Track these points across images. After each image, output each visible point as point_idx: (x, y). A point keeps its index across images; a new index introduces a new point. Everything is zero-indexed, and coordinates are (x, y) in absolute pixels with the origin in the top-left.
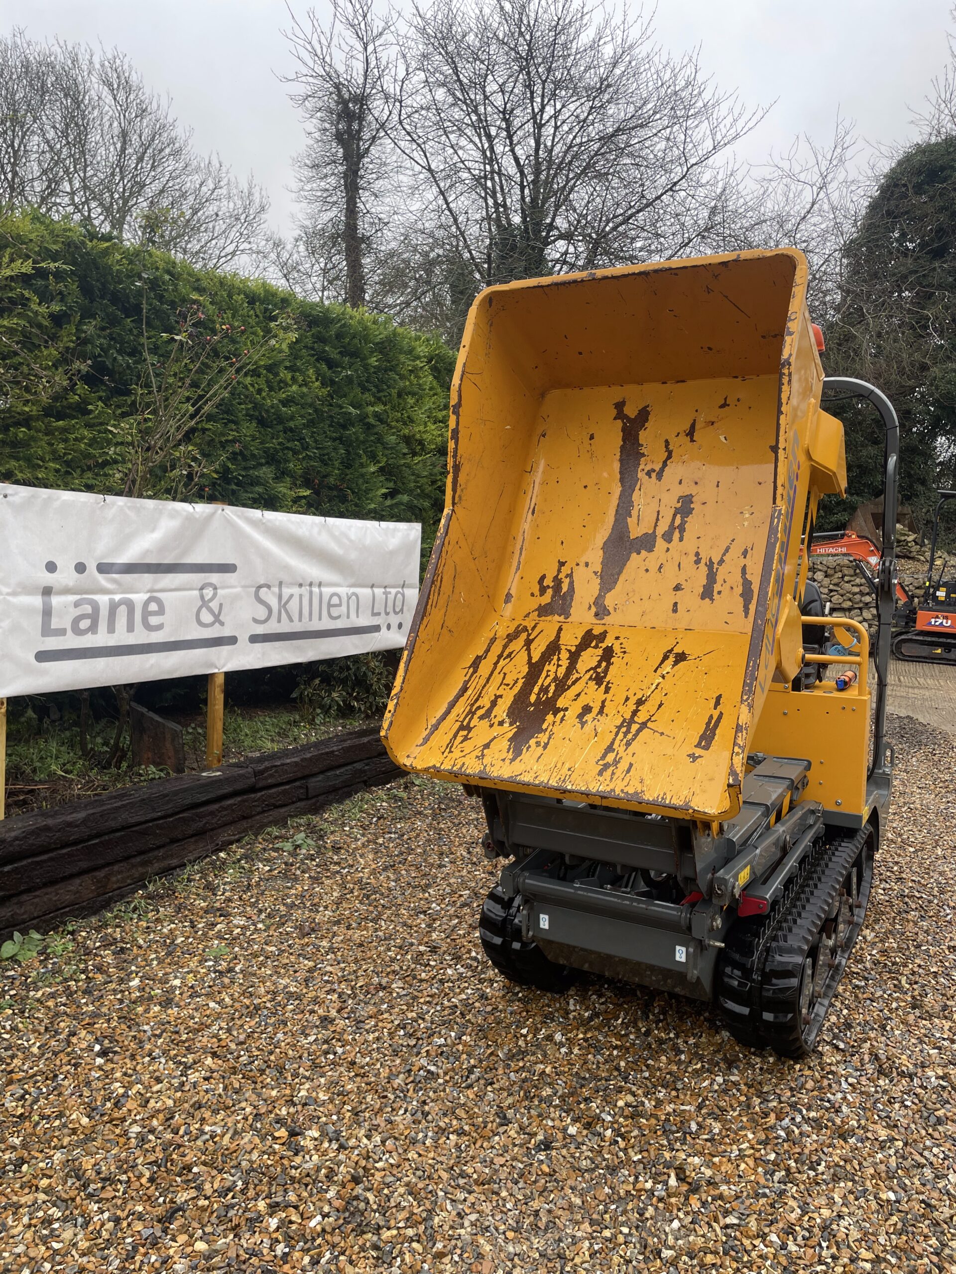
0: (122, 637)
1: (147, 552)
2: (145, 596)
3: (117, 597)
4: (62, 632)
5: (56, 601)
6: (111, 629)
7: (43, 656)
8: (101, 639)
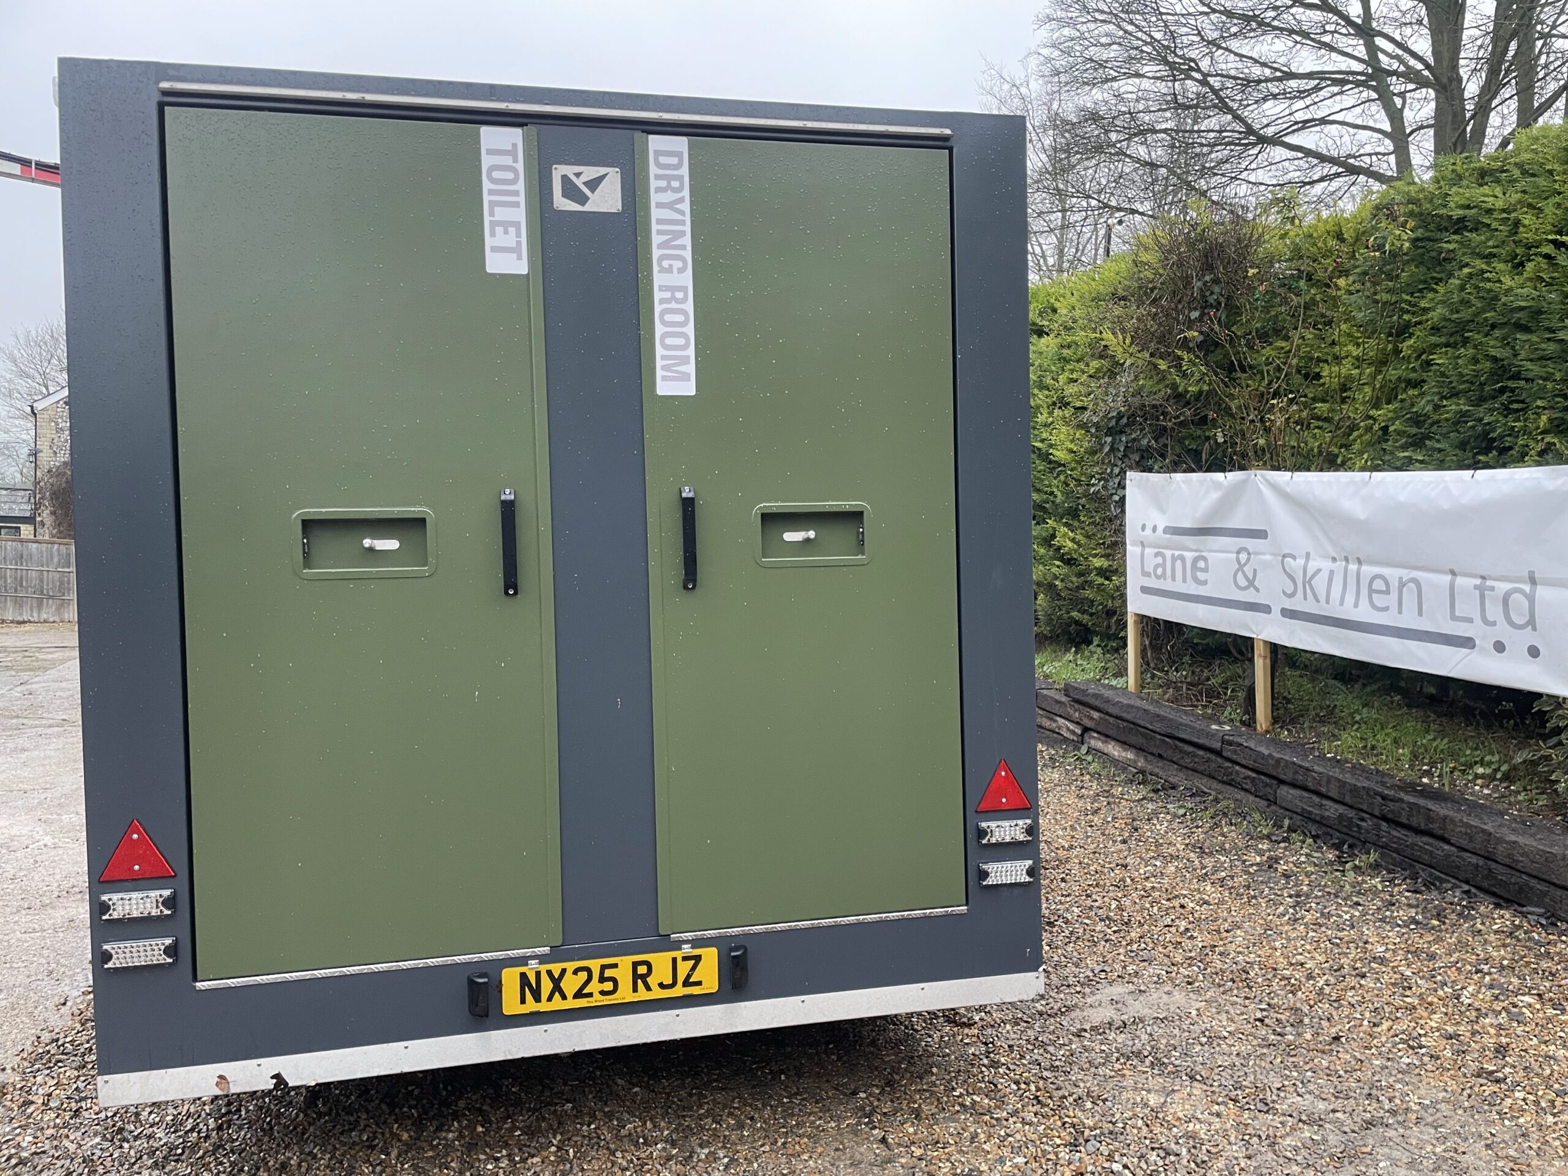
0: (1180, 584)
2: (1193, 554)
5: (1146, 552)
6: (1174, 576)
7: (1143, 589)
8: (1169, 584)
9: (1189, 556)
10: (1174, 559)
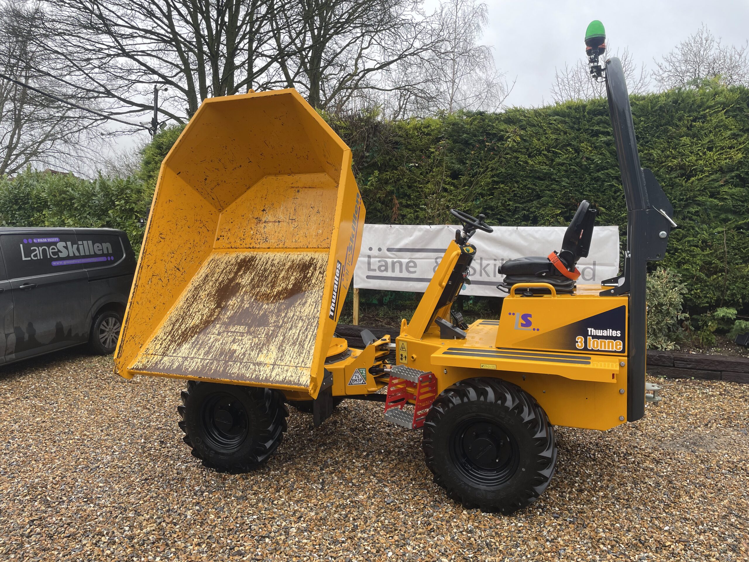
0: (397, 274)
1: (407, 244)
2: (407, 260)
3: (395, 260)
4: (375, 270)
5: (372, 260)
6: (393, 271)
7: (368, 277)
8: (389, 274)
9: (404, 261)
10: (393, 264)
